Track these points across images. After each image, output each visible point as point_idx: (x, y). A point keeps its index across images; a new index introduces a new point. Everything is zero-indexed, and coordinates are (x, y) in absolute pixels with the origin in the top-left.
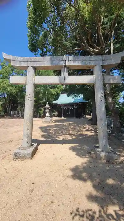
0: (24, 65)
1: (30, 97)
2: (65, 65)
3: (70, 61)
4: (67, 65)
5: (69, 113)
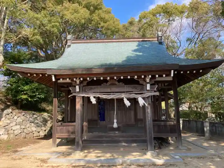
5: (115, 125)
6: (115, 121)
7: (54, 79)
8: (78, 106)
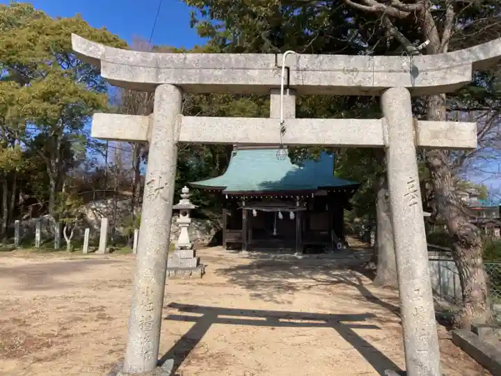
0: (144, 77)
1: (162, 188)
2: (286, 84)
3: (305, 70)
4: (292, 83)
5: (275, 233)
6: (275, 230)
7: (227, 197)
8: (244, 217)
